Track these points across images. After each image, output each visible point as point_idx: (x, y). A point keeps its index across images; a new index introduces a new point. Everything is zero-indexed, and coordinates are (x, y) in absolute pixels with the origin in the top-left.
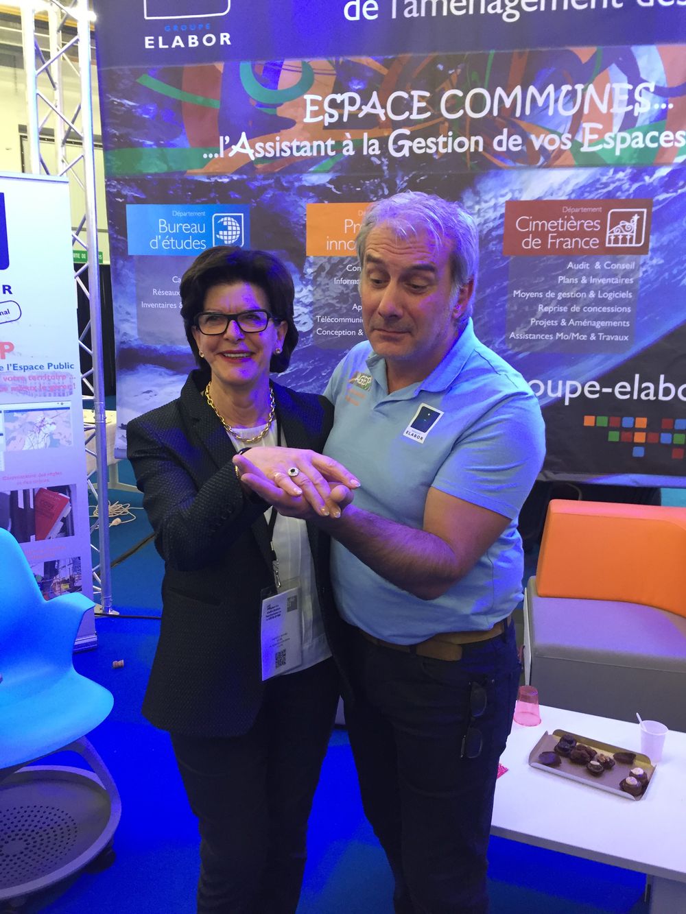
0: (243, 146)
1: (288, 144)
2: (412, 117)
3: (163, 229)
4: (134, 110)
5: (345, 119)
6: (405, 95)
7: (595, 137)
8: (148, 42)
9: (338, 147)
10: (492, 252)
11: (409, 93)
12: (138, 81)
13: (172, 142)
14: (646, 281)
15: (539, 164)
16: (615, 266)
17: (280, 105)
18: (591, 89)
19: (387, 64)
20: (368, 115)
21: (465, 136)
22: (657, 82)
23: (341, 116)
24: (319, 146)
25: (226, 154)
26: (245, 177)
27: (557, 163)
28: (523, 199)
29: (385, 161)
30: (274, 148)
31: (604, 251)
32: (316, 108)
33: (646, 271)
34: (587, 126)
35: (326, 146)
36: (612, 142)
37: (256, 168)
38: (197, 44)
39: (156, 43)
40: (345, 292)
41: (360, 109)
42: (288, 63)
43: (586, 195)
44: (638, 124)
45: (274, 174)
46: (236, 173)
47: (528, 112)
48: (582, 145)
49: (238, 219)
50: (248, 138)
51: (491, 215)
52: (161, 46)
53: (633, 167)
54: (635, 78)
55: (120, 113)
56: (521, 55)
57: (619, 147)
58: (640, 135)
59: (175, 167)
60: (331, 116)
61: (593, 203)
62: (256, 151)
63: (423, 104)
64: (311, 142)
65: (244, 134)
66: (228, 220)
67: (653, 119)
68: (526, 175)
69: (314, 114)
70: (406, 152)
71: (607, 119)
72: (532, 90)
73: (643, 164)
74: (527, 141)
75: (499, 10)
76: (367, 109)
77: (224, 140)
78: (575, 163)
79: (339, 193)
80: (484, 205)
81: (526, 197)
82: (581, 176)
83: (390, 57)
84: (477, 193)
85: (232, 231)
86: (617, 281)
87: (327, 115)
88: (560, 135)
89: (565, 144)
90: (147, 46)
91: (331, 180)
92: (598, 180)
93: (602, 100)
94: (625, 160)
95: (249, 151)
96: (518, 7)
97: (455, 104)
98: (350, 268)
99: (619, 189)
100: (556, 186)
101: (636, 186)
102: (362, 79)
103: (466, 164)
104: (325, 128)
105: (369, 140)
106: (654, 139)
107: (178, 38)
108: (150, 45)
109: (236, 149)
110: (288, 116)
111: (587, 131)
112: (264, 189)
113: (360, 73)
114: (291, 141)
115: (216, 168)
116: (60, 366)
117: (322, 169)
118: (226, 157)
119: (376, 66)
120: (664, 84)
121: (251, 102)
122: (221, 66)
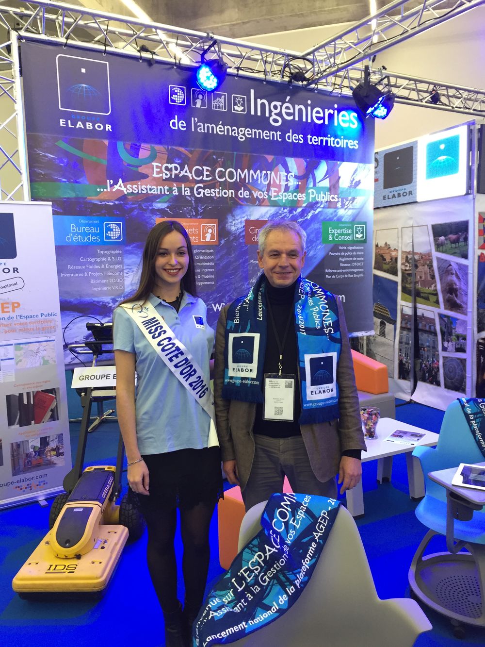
0: (120, 186)
1: (145, 187)
2: (203, 179)
3: (74, 230)
4: (54, 160)
5: (173, 177)
6: (201, 168)
7: (276, 194)
8: (62, 122)
9: (170, 190)
10: (241, 243)
11: (202, 167)
12: (56, 144)
13: (77, 180)
15: (256, 204)
17: (141, 166)
18: (273, 173)
19: (191, 152)
20: (184, 176)
21: (226, 189)
22: (295, 173)
23: (171, 175)
24: (161, 189)
26: (122, 202)
27: (264, 204)
28: (251, 219)
29: (193, 199)
30: (138, 188)
32: (159, 170)
34: (273, 189)
35: (164, 189)
36: (281, 196)
37: (128, 198)
38: (91, 128)
39: (67, 124)
41: (180, 173)
42: (143, 145)
43: (274, 218)
44: (290, 190)
45: (138, 202)
46: (117, 200)
47: (251, 181)
48: (271, 197)
49: (119, 225)
50: (123, 182)
51: (240, 226)
52: (70, 126)
53: (290, 207)
54: (288, 171)
55: (44, 161)
56: (246, 156)
57: (284, 199)
58: (291, 194)
59: (80, 195)
60: (166, 175)
62: (127, 189)
63: (208, 173)
64: (157, 186)
65: (120, 180)
66: (113, 225)
67: (295, 188)
68: (252, 208)
69: (158, 173)
70: (202, 195)
71: (279, 186)
72: (252, 171)
73: (293, 206)
74: (251, 194)
75: (237, 135)
76: (183, 173)
77: (110, 182)
79: (172, 213)
80: (236, 221)
81: (252, 218)
82: (272, 210)
83: (192, 149)
84: (233, 216)
85: (116, 231)
87: (164, 174)
88: (263, 192)
89: (265, 196)
90: (61, 125)
91: (168, 206)
92: (278, 212)
93: (277, 178)
94: (287, 205)
95: (123, 189)
96: (244, 135)
97: (222, 175)
99: (285, 216)
100: (263, 214)
101: (291, 215)
102: (180, 158)
103: (228, 202)
104: (163, 180)
105: (185, 188)
106: (296, 196)
107: (80, 123)
108: (63, 124)
109: (116, 187)
110: (145, 173)
111: (273, 191)
112: (132, 209)
113: (179, 155)
114: (147, 185)
115: (105, 197)
116: (48, 315)
117: (163, 201)
118: (111, 191)
119: (186, 152)
120: (297, 174)
121: (124, 163)
122: (106, 142)
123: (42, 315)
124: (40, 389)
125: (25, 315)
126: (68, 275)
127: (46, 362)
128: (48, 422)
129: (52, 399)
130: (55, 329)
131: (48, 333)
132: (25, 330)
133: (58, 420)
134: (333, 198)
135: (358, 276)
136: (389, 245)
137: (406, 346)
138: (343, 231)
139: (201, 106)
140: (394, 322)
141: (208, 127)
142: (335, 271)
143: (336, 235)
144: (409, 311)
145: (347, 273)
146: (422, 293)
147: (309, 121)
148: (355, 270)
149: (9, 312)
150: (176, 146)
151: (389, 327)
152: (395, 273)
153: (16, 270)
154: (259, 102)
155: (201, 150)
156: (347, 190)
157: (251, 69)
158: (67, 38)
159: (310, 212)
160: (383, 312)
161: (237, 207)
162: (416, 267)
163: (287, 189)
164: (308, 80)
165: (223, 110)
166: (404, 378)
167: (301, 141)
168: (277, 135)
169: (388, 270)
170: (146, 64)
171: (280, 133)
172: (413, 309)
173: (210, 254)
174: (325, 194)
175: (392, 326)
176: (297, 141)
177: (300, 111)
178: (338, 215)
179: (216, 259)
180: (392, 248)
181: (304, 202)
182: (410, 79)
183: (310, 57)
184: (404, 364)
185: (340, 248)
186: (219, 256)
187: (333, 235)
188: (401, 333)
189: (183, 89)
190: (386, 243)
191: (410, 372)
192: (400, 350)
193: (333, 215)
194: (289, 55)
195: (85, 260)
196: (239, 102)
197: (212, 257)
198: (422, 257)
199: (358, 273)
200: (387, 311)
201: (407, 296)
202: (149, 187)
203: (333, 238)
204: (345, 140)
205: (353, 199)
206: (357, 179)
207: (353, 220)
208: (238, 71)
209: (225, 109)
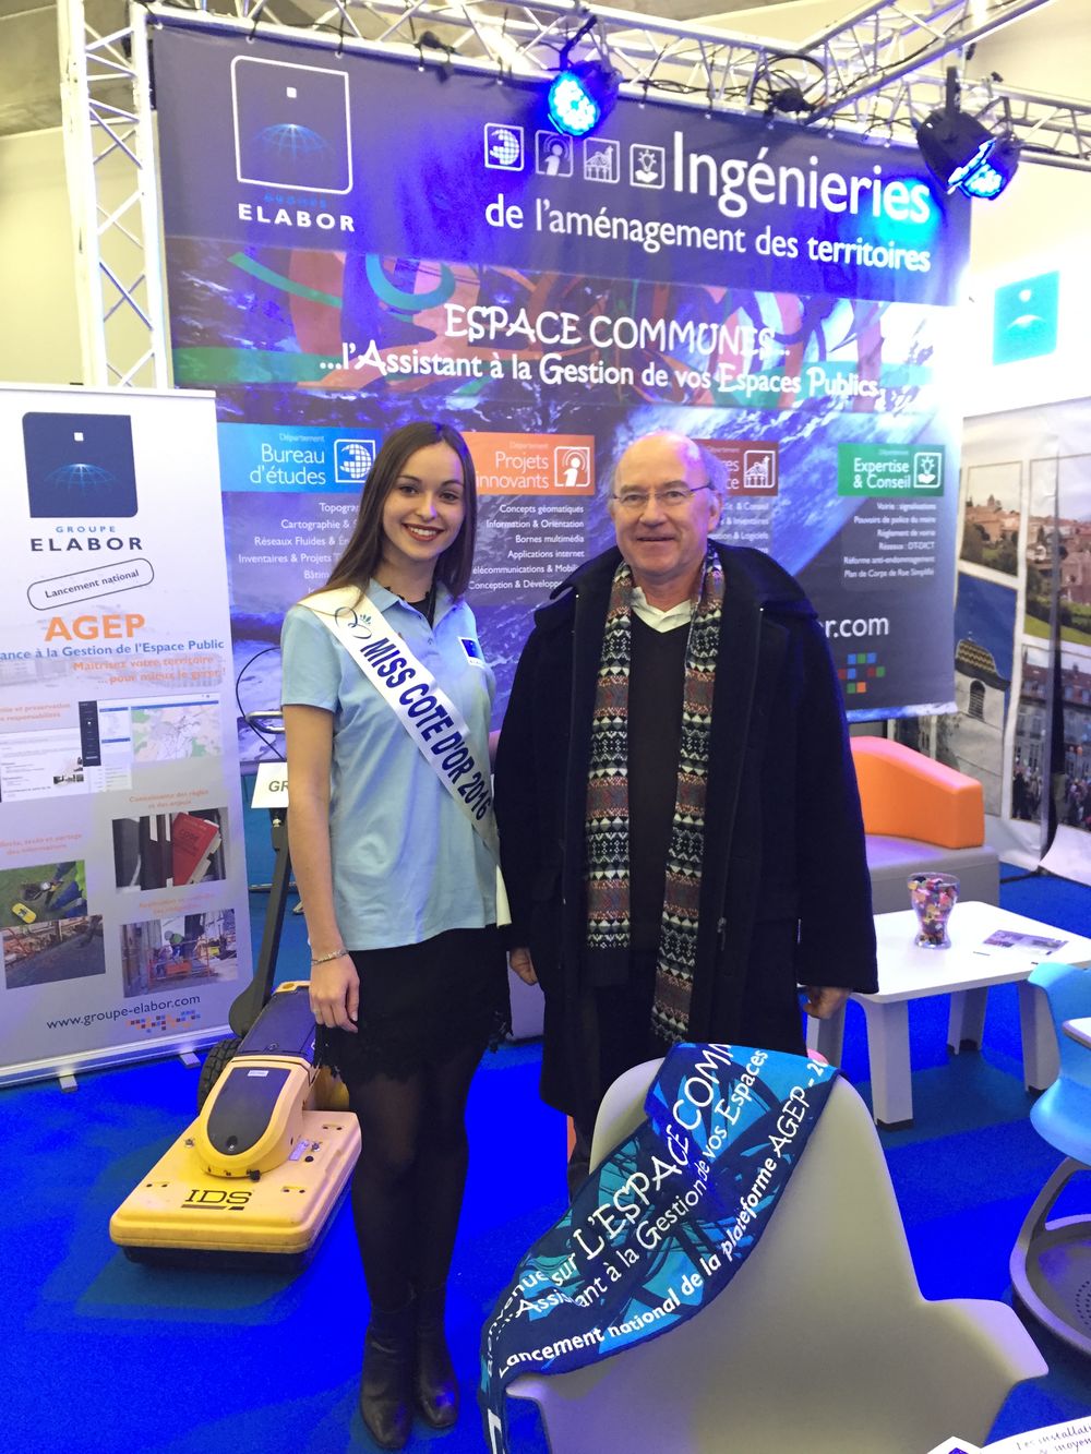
0: (372, 358)
1: (428, 359)
2: (563, 341)
3: (268, 457)
4: (225, 297)
5: (492, 336)
6: (555, 317)
7: (730, 377)
8: (243, 211)
9: (485, 367)
11: (559, 314)
12: (230, 260)
13: (277, 344)
14: (777, 521)
15: (684, 401)
16: (754, 507)
17: (417, 312)
18: (724, 328)
19: (534, 279)
20: (516, 335)
21: (615, 366)
22: (776, 329)
23: (487, 332)
24: (463, 365)
25: (351, 366)
26: (376, 395)
27: (701, 400)
29: (537, 387)
30: (411, 363)
31: (743, 492)
32: (459, 320)
33: (777, 513)
34: (723, 366)
35: (472, 365)
36: (743, 383)
37: (389, 386)
38: (308, 223)
39: (254, 214)
40: (500, 537)
41: (507, 327)
42: (425, 264)
43: (725, 435)
44: (764, 368)
45: (412, 393)
46: (365, 389)
47: (671, 347)
48: (718, 385)
50: (379, 347)
52: (261, 218)
53: (762, 409)
54: (759, 325)
55: (202, 299)
56: (663, 287)
57: (750, 389)
58: (764, 377)
59: (282, 377)
60: (476, 331)
61: (731, 444)
62: (387, 364)
63: (573, 329)
64: (455, 357)
65: (372, 343)
66: (355, 447)
67: (775, 364)
68: (674, 411)
69: (458, 327)
70: (557, 379)
71: (738, 360)
72: (674, 325)
73: (770, 406)
74: (672, 378)
75: (640, 239)
76: (515, 328)
77: (348, 348)
78: (713, 402)
79: (488, 420)
82: (721, 416)
83: (538, 272)
84: (630, 429)
85: (361, 461)
86: (754, 522)
87: (471, 330)
88: (701, 373)
89: (705, 383)
90: (242, 217)
91: (479, 404)
92: (734, 421)
93: (733, 339)
94: (756, 403)
95: (379, 364)
96: (657, 238)
97: (603, 332)
98: (504, 509)
99: (751, 430)
100: (700, 425)
101: (765, 428)
102: (508, 293)
103: (617, 397)
104: (470, 344)
105: (519, 362)
106: (777, 384)
107: (282, 212)
108: (245, 215)
109: (363, 360)
110: (427, 327)
111: (723, 371)
112: (399, 412)
113: (507, 286)
114: (431, 356)
115: (340, 382)
116: (205, 645)
117: (467, 392)
118: (352, 369)
119: (523, 280)
120: (781, 332)
121: (381, 304)
122: (342, 256)
123: (191, 644)
124: (186, 810)
125: (156, 644)
126: (254, 559)
127: (198, 750)
128: (202, 881)
129: (212, 832)
130: (220, 676)
131: (204, 685)
132: (154, 678)
133: (224, 878)
134: (866, 388)
135: (922, 573)
136: (999, 502)
137: (1034, 741)
138: (887, 467)
139: (560, 171)
140: (1005, 685)
141: (574, 221)
142: (867, 561)
143: (870, 476)
144: (1041, 659)
145: (896, 567)
146: (1076, 615)
147: (813, 204)
148: (915, 561)
149: (119, 636)
150: (500, 263)
151: (993, 696)
152: (1011, 569)
153: (135, 543)
154: (695, 160)
155: (558, 273)
156: (900, 370)
157: (678, 85)
158: (256, 19)
159: (809, 421)
160: (980, 662)
161: (639, 408)
162: (1063, 553)
163: (756, 366)
164: (811, 108)
165: (610, 181)
166: (1026, 817)
167: (792, 252)
168: (735, 238)
169: (995, 561)
170: (432, 75)
171: (743, 234)
172: (1053, 657)
173: (576, 517)
174: (847, 379)
175: (1000, 695)
176: (783, 254)
177: (792, 181)
178: (877, 430)
179: (588, 529)
180: (1006, 510)
181: (795, 397)
182: (1060, 105)
183: (817, 54)
184: (1027, 785)
185: (881, 506)
186: (596, 521)
187: (864, 475)
188: (1021, 710)
189: (516, 134)
190: (991, 499)
191: (1039, 803)
192: (1018, 751)
193: (866, 428)
194: (767, 50)
195: (291, 526)
196: (647, 161)
197: (580, 524)
198: (1078, 531)
199: (921, 566)
200: (988, 658)
201: (1037, 622)
202: (436, 360)
203: (865, 484)
204: (897, 250)
205: (914, 392)
206: (924, 345)
207: (914, 441)
208: (645, 89)
209: (614, 178)
